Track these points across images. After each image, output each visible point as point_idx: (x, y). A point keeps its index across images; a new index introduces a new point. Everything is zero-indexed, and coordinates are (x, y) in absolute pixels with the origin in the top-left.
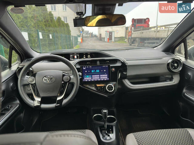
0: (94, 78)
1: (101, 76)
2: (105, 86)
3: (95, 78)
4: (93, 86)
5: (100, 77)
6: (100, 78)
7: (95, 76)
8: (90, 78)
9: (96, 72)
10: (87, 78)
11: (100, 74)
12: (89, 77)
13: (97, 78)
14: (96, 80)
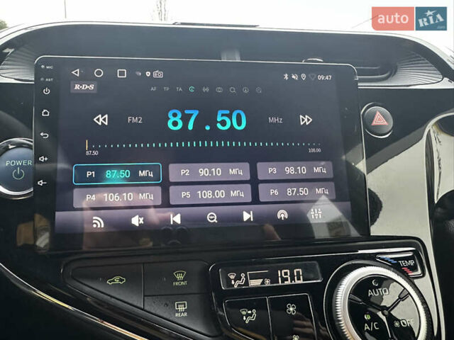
0: (185, 194)
1: (269, 170)
2: (315, 290)
3: (206, 194)
4: (180, 294)
5: (254, 182)
6: (256, 200)
7: (204, 172)
8: (149, 196)
9: (216, 135)
10: (111, 198)
11: (252, 158)
12: (135, 181)
13: (220, 194)
14: (212, 217)
